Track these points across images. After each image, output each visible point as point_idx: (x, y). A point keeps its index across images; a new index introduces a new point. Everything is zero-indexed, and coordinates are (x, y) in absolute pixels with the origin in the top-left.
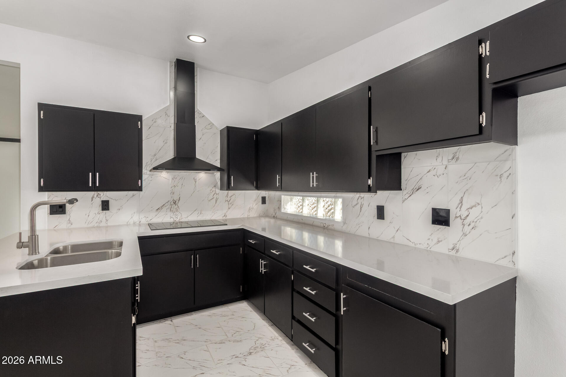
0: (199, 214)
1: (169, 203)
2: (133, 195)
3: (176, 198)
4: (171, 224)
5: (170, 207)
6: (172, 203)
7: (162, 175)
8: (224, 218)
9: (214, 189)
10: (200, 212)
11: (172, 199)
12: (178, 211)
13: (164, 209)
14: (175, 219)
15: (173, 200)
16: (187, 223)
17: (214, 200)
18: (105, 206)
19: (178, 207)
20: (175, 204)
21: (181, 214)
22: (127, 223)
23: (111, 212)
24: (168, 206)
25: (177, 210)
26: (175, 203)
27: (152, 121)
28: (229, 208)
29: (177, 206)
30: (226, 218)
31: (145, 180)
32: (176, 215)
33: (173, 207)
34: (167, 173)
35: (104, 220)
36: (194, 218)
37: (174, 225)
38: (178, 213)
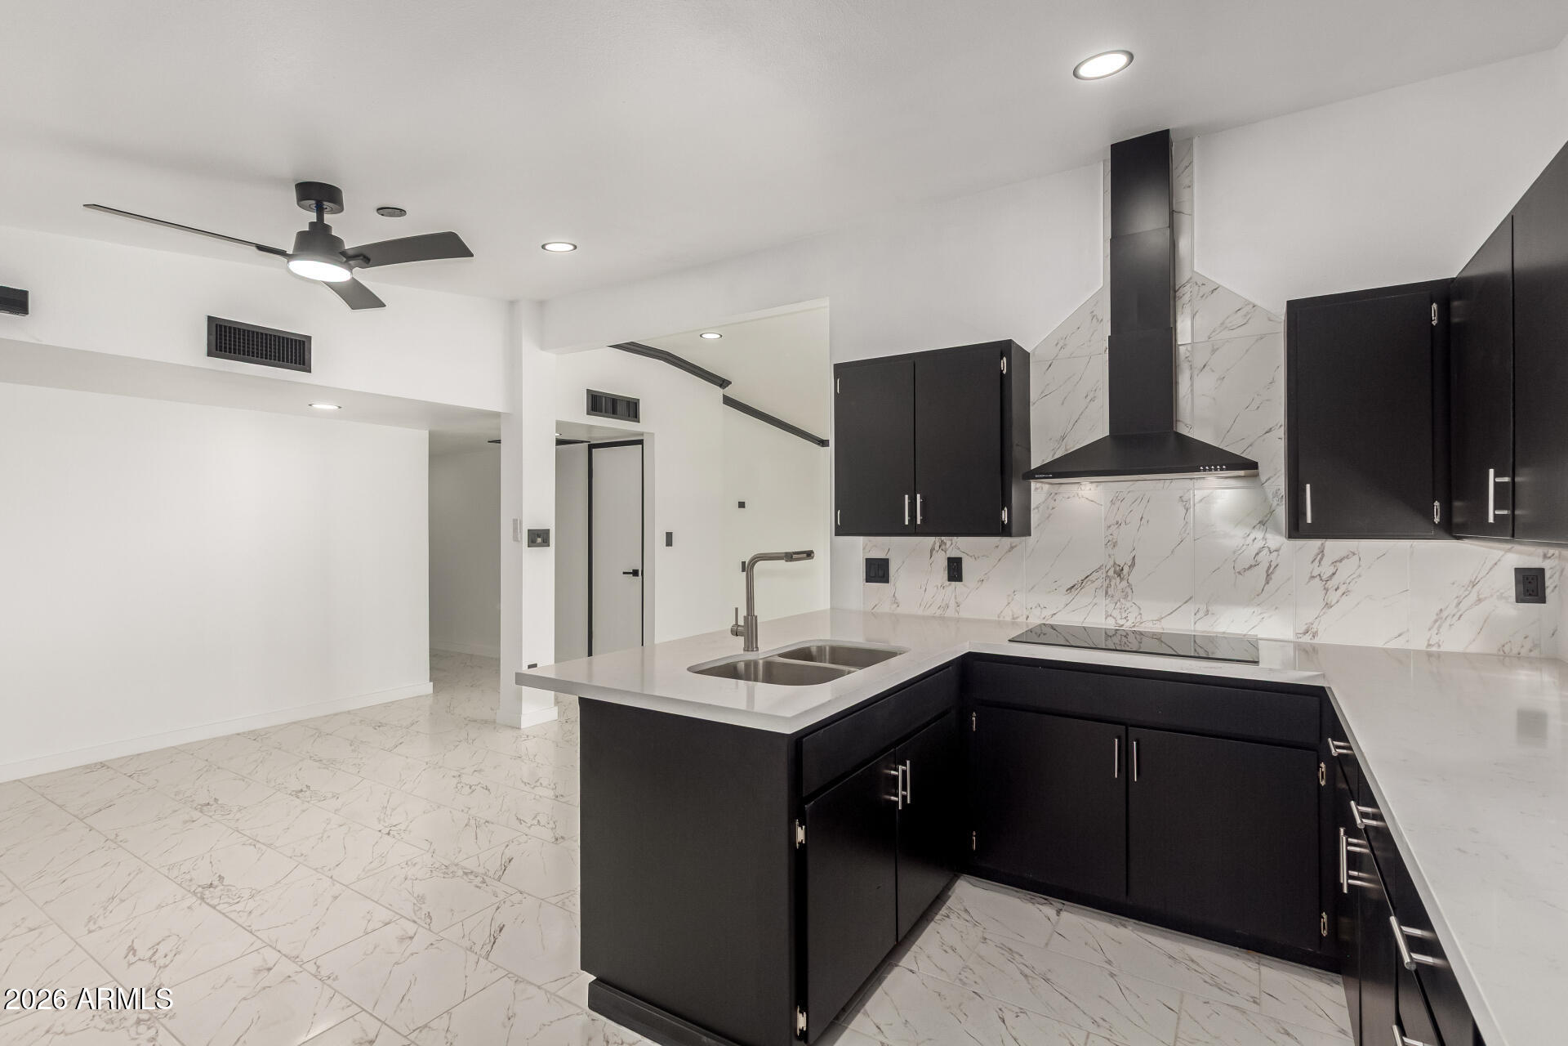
0: (1201, 614)
1: (1101, 574)
2: (1012, 548)
3: (1123, 559)
4: (1108, 635)
5: (1105, 585)
6: (1111, 573)
7: (1081, 493)
8: (1307, 639)
9: (1259, 534)
10: (1203, 608)
11: (1112, 563)
12: (1129, 598)
13: (1090, 588)
14: (1121, 622)
15: (1115, 563)
16: (1158, 637)
17: (1261, 571)
18: (955, 570)
19: (1130, 585)
20: (1119, 575)
21: (1140, 609)
22: (999, 617)
23: (965, 586)
24: (1098, 583)
25: (1126, 597)
26: (1119, 573)
27: (1057, 345)
28: (1328, 606)
29: (1124, 583)
30: (1316, 641)
31: (1037, 508)
32: (1123, 610)
33: (1113, 583)
34: (1094, 485)
35: (952, 604)
36: (1181, 623)
37: (1117, 641)
38: (1128, 604)
